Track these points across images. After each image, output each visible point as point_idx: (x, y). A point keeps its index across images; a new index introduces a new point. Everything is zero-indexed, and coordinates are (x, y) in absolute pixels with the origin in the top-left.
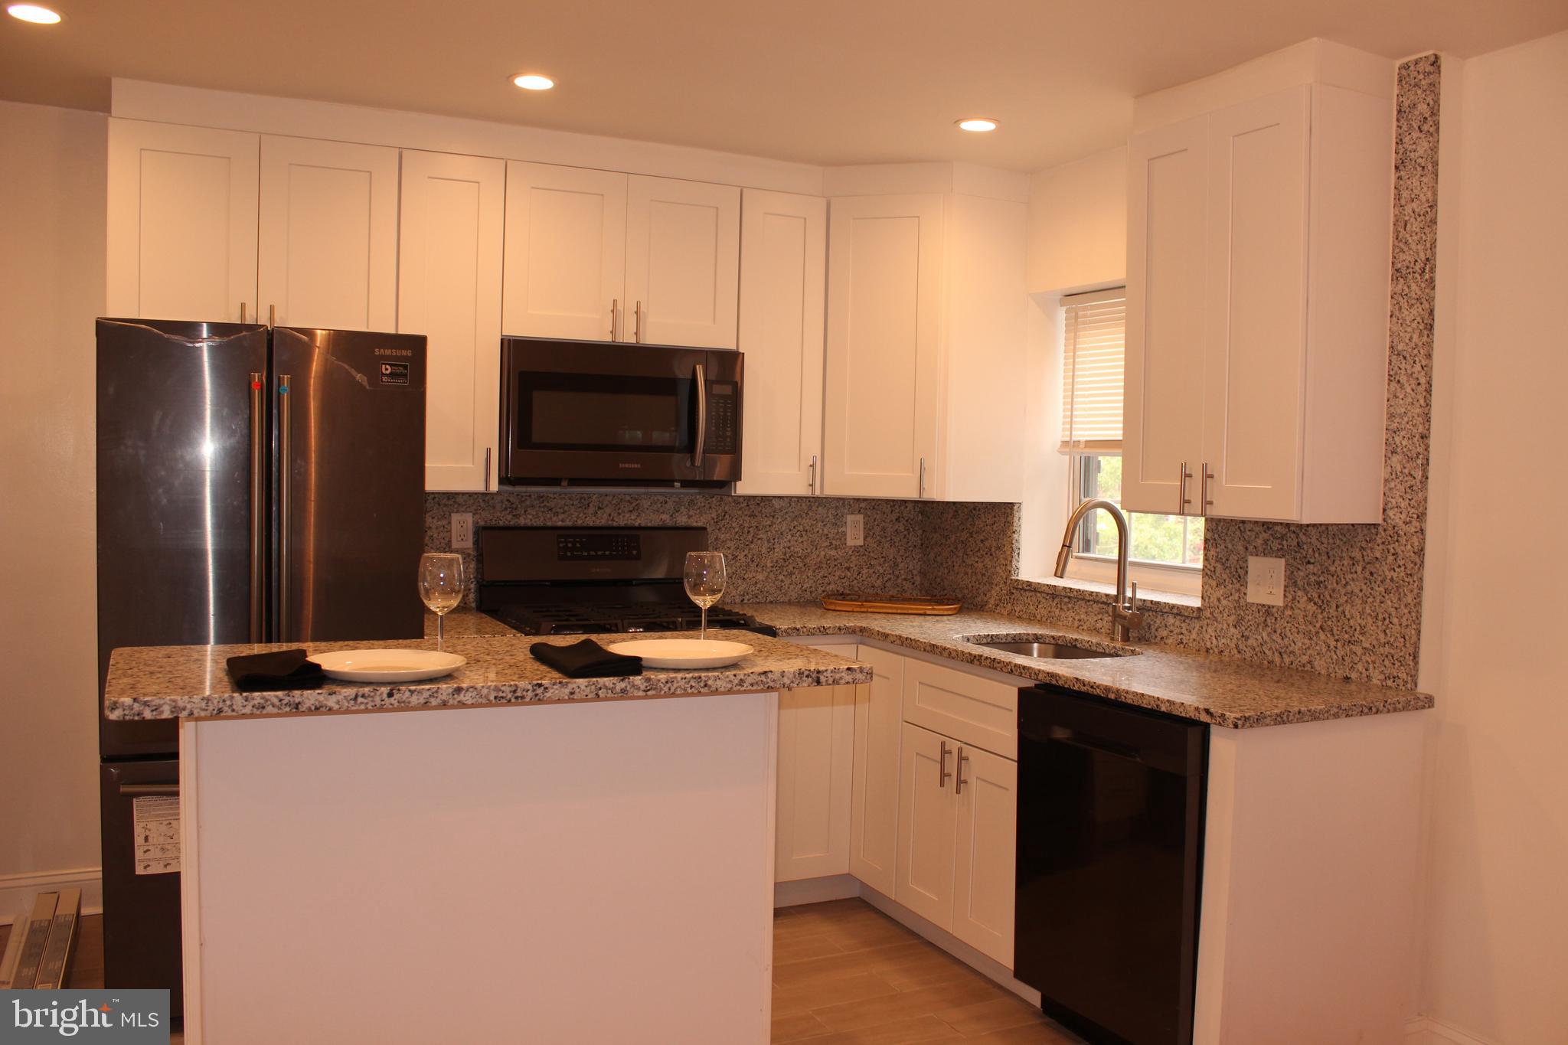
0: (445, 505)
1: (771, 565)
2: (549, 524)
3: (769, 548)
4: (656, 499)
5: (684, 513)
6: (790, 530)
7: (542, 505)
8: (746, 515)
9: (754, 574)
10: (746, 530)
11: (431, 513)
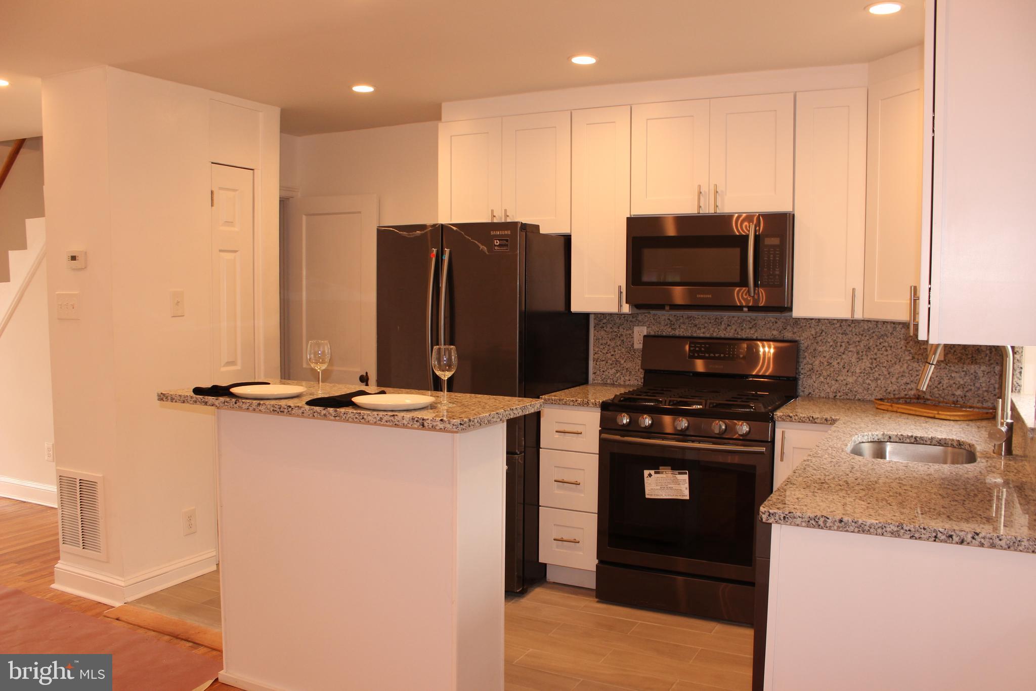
0: (631, 321)
1: (860, 371)
2: (695, 335)
3: (858, 358)
4: (769, 320)
5: (790, 330)
6: (877, 346)
7: (690, 322)
8: (839, 333)
9: (845, 378)
10: (839, 344)
11: (622, 326)
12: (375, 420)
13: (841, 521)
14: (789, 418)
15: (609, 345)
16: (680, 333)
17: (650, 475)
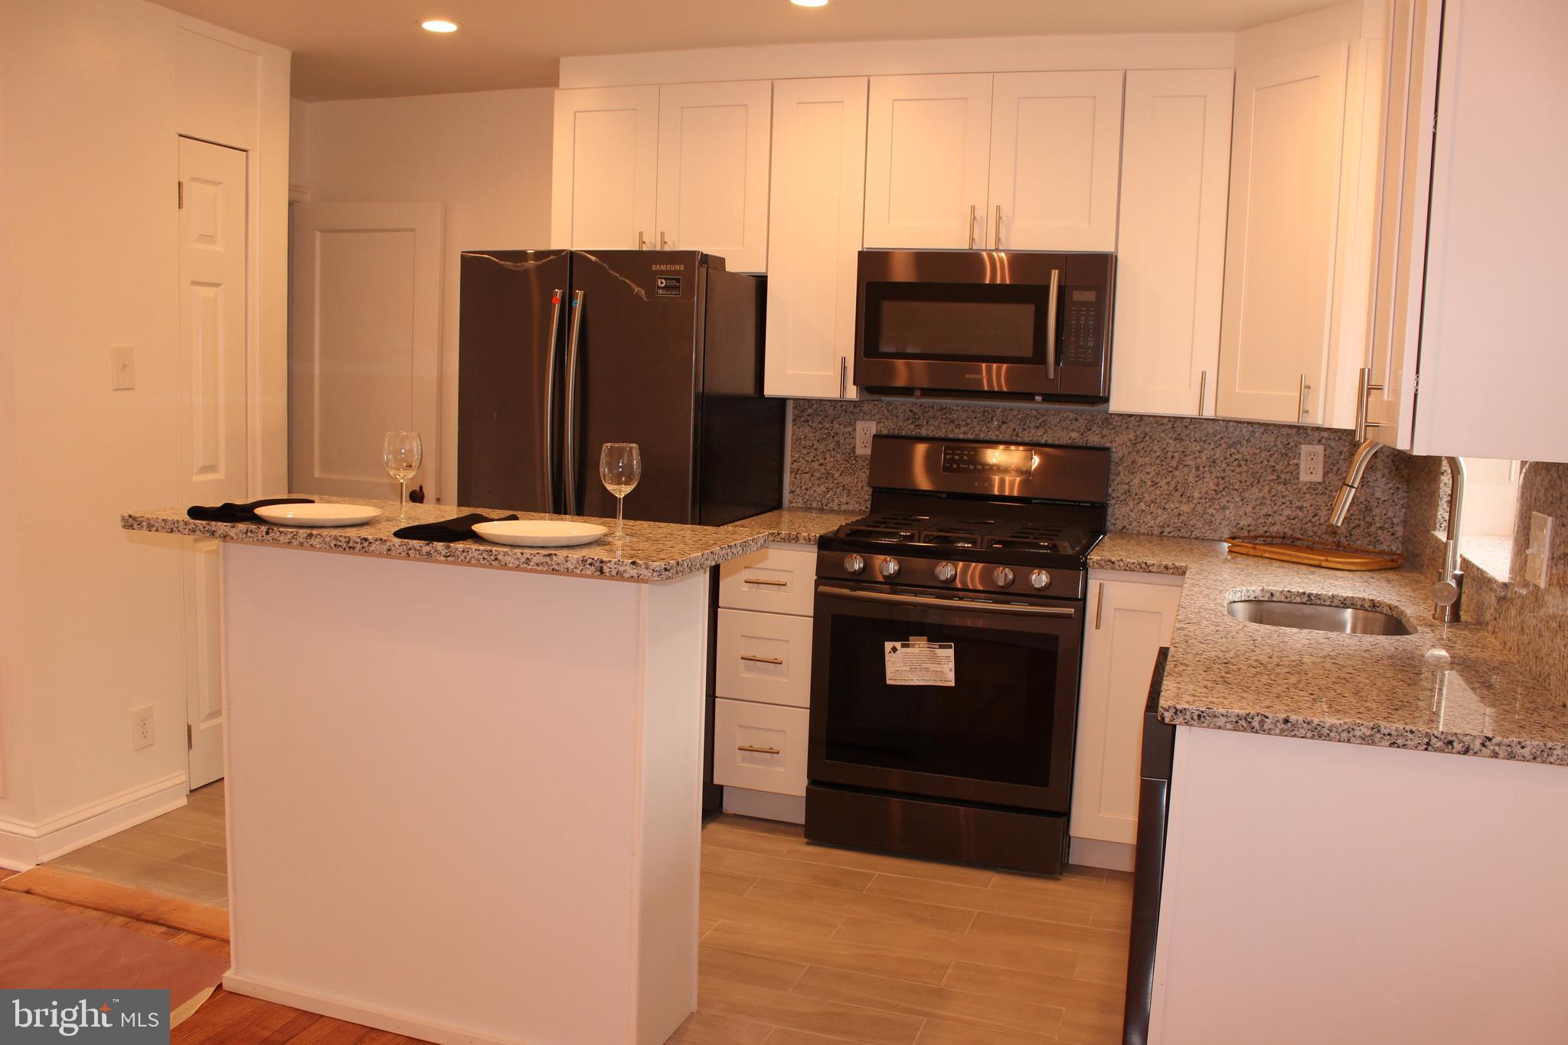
0: (852, 413)
1: (1200, 495)
2: (951, 436)
3: (1198, 476)
4: (1065, 415)
5: (1098, 432)
6: (1226, 458)
7: (944, 416)
9: (1178, 505)
10: (1170, 454)
11: (838, 420)
12: (517, 563)
13: (1286, 721)
14: (1111, 564)
15: (816, 449)
16: (928, 432)
17: (894, 649)
